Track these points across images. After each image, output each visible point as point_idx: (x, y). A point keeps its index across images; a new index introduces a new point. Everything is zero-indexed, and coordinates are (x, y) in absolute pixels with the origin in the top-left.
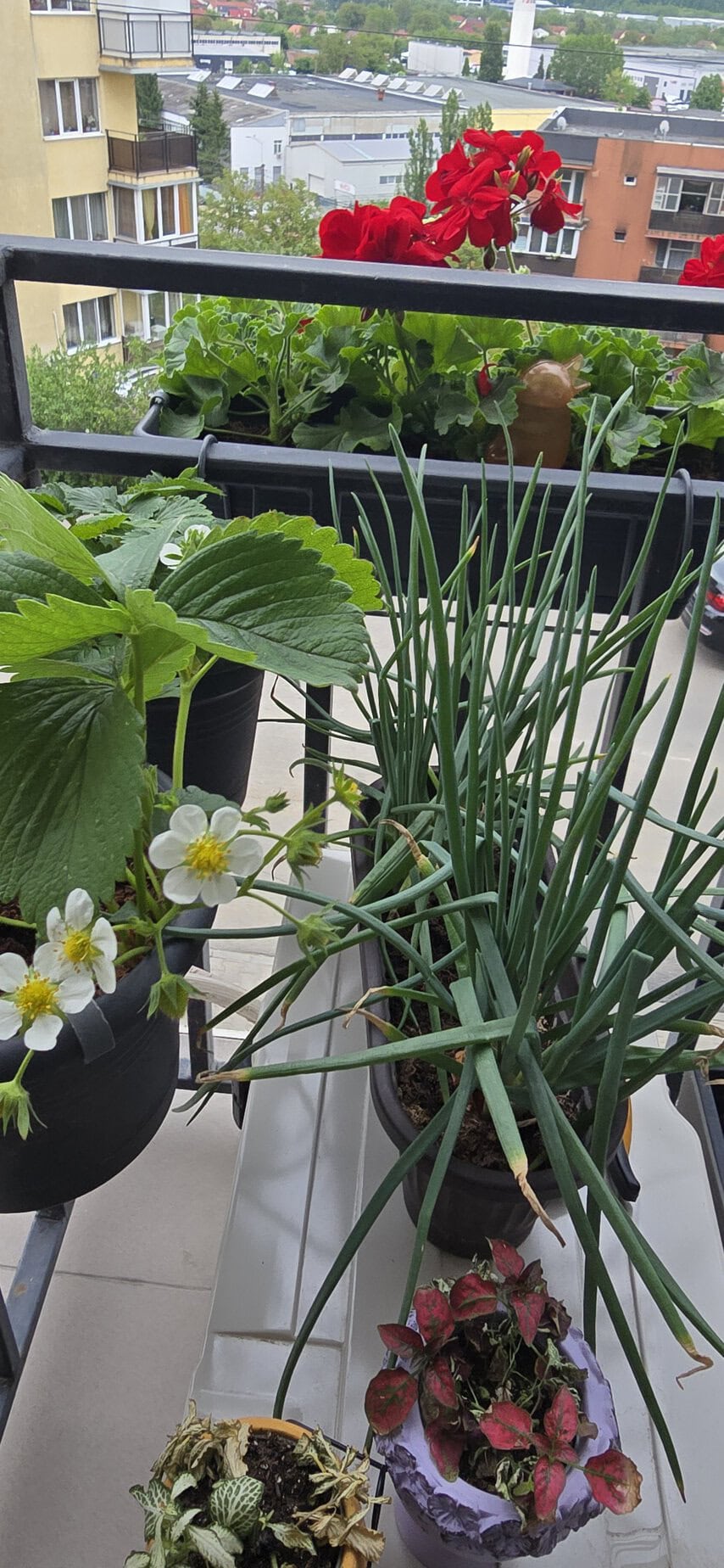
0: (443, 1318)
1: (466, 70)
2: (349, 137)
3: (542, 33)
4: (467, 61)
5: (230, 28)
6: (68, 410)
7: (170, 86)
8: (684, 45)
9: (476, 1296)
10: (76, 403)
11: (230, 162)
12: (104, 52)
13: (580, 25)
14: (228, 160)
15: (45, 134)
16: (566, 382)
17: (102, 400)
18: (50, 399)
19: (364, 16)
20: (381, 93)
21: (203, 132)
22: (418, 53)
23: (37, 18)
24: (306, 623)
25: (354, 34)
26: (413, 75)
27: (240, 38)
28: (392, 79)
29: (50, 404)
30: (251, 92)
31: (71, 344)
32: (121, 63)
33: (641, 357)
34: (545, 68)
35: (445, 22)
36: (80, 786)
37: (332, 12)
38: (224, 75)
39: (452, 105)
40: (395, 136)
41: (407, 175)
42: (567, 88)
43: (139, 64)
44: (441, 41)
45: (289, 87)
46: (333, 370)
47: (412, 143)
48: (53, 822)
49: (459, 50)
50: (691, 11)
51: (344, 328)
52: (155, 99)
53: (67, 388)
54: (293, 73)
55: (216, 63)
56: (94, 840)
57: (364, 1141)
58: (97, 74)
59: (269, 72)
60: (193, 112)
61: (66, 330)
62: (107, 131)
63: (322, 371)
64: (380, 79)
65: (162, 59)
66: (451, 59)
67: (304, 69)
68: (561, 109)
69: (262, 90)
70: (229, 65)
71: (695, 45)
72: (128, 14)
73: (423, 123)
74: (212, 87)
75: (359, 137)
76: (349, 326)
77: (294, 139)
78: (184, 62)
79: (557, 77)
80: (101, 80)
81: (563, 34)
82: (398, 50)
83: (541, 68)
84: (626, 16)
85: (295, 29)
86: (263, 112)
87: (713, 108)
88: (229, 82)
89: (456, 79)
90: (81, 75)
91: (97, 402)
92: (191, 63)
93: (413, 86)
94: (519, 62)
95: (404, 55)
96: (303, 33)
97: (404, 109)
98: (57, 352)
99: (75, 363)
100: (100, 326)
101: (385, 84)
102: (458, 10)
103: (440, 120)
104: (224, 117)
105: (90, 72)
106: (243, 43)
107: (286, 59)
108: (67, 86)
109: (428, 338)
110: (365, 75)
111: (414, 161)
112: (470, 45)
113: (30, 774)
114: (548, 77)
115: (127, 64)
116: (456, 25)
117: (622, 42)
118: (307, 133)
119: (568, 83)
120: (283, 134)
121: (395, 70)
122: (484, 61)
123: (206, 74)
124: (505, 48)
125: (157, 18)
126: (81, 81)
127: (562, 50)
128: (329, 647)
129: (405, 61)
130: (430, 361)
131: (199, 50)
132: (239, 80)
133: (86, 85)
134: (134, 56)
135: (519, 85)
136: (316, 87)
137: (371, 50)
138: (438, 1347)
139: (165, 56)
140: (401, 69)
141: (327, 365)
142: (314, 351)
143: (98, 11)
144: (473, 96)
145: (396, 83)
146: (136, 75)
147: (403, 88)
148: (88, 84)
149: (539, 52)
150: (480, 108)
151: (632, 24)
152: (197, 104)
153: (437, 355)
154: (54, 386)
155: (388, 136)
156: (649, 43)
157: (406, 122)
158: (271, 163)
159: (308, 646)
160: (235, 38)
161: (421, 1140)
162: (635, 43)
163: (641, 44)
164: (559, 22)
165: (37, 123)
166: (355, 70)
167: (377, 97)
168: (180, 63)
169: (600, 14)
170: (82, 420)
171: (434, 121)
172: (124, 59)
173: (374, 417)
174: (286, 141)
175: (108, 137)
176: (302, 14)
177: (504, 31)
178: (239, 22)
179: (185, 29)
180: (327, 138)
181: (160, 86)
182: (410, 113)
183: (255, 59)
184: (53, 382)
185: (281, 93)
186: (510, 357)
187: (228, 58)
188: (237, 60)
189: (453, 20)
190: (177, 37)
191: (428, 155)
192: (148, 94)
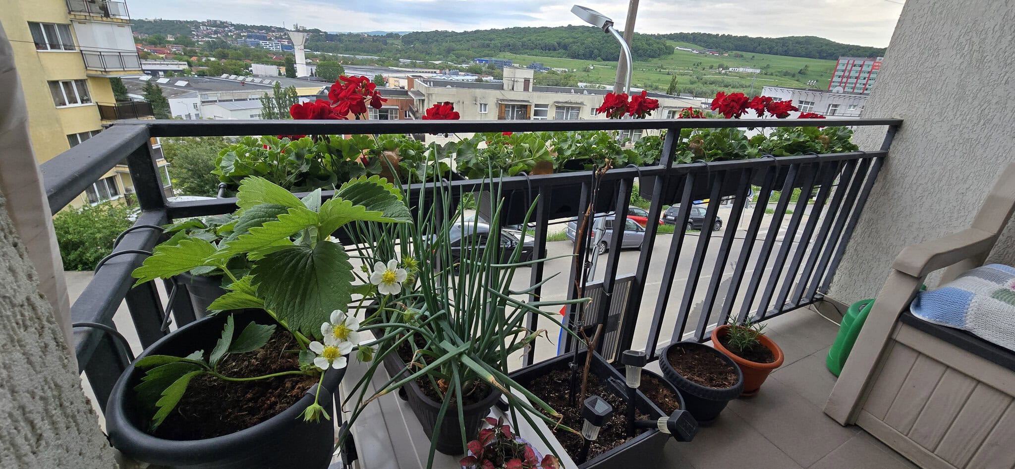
0: (479, 448)
1: (280, 74)
2: (231, 100)
3: (309, 61)
4: (279, 71)
5: (159, 58)
6: (99, 232)
7: (127, 83)
8: (365, 65)
9: (487, 436)
10: (104, 228)
11: (171, 113)
12: (88, 68)
13: (324, 58)
14: (170, 112)
15: (56, 106)
16: (396, 157)
17: (121, 224)
18: (86, 229)
19: (228, 54)
20: (243, 83)
21: (153, 101)
22: (256, 68)
23: (42, 54)
24: (385, 209)
25: (223, 60)
26: (257, 76)
27: (165, 63)
28: (247, 77)
29: (87, 231)
30: (176, 84)
31: (92, 201)
32: (100, 73)
33: (417, 147)
34: (314, 72)
35: (266, 57)
36: (317, 281)
37: (211, 53)
38: (160, 78)
39: (278, 87)
40: (253, 99)
41: (263, 114)
42: (324, 80)
43: (111, 73)
44: (267, 63)
45: (197, 82)
46: (302, 164)
47: (263, 102)
48: (308, 297)
49: (275, 67)
50: (365, 54)
51: (303, 149)
52: (121, 88)
53: (96, 221)
54: (196, 76)
55: (154, 73)
56: (333, 294)
57: (409, 434)
58: (86, 78)
59: (184, 76)
60: (145, 93)
61: (88, 196)
62: (97, 103)
63: (298, 165)
64: (241, 78)
65: (124, 71)
66: (273, 70)
67: (202, 74)
68: (324, 87)
69: (181, 83)
70: (161, 73)
71: (369, 65)
72: (100, 52)
73: (266, 94)
74: (154, 82)
75: (235, 100)
76: (305, 148)
77: (203, 102)
78: (139, 72)
79: (319, 76)
80: (89, 80)
81: (318, 61)
82: (247, 67)
83: (312, 73)
84: (341, 55)
85: (194, 59)
86: (184, 92)
87: (382, 85)
88: (163, 80)
89: (276, 77)
90: (75, 79)
91: (118, 225)
92: (142, 72)
93: (257, 80)
94: (302, 70)
95: (250, 69)
96: (198, 61)
97: (254, 89)
98: (85, 206)
99: (97, 210)
100: (109, 191)
101: (244, 80)
102: (271, 52)
103: (273, 92)
104: (163, 95)
105: (82, 76)
106: (167, 64)
107: (191, 71)
108: (67, 84)
109: (339, 148)
110: (233, 77)
111: (265, 108)
112: (279, 65)
113: (292, 283)
114: (316, 76)
115: (103, 73)
116: (272, 58)
117: (342, 64)
118: (210, 99)
119: (324, 78)
120: (198, 100)
121: (247, 74)
122: (287, 71)
123: (149, 77)
124: (295, 66)
125: (118, 54)
126: (76, 81)
127: (319, 66)
128: (397, 214)
129: (251, 71)
130: (342, 157)
131: (144, 67)
132: (169, 79)
133: (79, 83)
134: (107, 70)
135: (304, 79)
136: (210, 82)
137: (234, 67)
138: (482, 456)
139: (125, 69)
140: (250, 74)
141: (299, 163)
142: (292, 158)
143: (81, 51)
144: (286, 84)
145: (249, 79)
146: (110, 78)
147: (253, 81)
148: (81, 83)
149: (310, 68)
150: (290, 88)
151: (344, 58)
152: (147, 90)
153: (344, 154)
154: (88, 222)
155: (250, 99)
156: (352, 64)
157: (259, 93)
158: (193, 112)
159: (389, 215)
160: (162, 63)
161: (443, 408)
162: (347, 64)
163: (349, 64)
164: (316, 57)
165: (51, 100)
166: (227, 75)
167: (241, 84)
168: (136, 72)
169: (331, 54)
170: (109, 236)
171: (271, 93)
172: (102, 71)
173: (320, 181)
174: (199, 104)
175: (98, 105)
176: (196, 53)
177: (294, 60)
178: (164, 56)
179: (135, 59)
180: (220, 101)
181: (123, 83)
182: (258, 90)
183: (175, 71)
184: (87, 220)
185: (192, 84)
186: (372, 152)
187: (161, 71)
188: (165, 71)
189: (269, 56)
190: (132, 62)
191: (271, 106)
192: (118, 86)
